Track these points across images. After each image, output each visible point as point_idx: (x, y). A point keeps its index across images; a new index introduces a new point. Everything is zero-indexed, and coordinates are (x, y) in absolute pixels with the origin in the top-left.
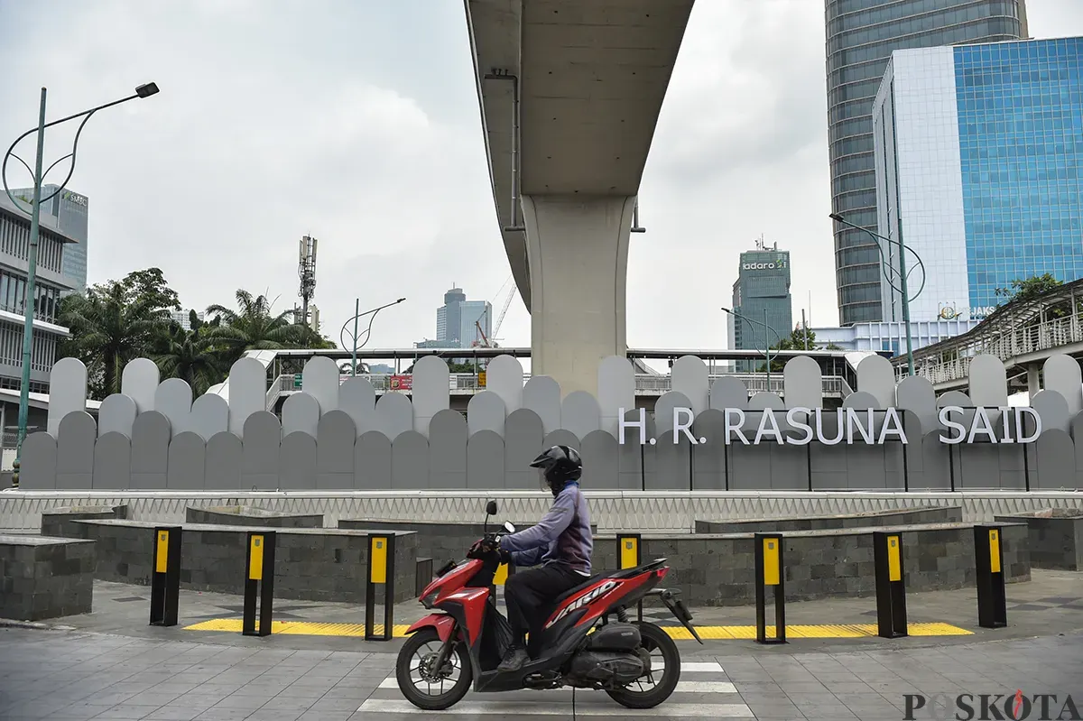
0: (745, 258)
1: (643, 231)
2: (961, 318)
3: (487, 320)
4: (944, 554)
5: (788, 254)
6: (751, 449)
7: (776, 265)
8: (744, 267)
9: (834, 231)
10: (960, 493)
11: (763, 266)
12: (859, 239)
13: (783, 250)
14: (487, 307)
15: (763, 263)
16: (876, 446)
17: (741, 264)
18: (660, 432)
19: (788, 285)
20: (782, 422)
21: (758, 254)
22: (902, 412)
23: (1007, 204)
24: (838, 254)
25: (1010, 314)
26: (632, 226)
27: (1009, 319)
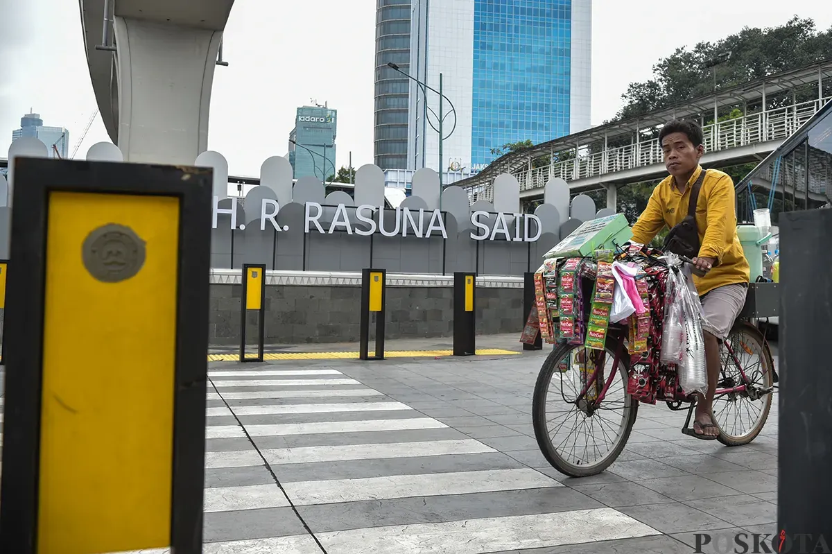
0: (300, 111)
1: (226, 64)
2: (465, 171)
3: (63, 145)
4: (488, 307)
5: (336, 112)
6: (326, 237)
7: (326, 120)
8: (300, 118)
9: (375, 95)
10: (482, 278)
11: (315, 120)
12: (394, 103)
13: (333, 109)
14: (64, 133)
15: (315, 117)
16: (423, 240)
17: (297, 116)
18: (249, 220)
19: (334, 137)
20: (352, 217)
21: (311, 109)
22: (444, 214)
23: (503, 87)
24: (378, 114)
25: (507, 163)
26: (217, 60)
27: (505, 167)
